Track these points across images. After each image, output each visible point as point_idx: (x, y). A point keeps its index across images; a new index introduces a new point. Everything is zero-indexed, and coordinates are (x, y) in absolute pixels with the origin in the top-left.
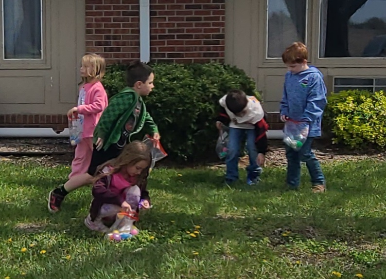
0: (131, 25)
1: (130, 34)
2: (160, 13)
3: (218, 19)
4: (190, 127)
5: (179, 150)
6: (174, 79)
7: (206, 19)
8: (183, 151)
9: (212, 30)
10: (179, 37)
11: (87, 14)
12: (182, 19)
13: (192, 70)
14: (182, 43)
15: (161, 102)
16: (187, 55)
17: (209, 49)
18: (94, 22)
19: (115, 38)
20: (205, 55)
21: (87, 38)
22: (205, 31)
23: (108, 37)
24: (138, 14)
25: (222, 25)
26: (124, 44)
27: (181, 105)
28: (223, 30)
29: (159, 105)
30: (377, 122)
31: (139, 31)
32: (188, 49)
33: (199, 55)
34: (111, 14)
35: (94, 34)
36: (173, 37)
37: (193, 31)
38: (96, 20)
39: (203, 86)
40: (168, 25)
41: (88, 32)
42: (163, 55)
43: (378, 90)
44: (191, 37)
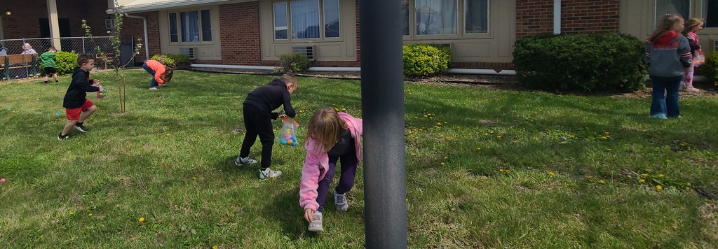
0: (548, 13)
1: (547, 18)
3: (614, 6)
4: (593, 71)
6: (581, 43)
7: (604, 7)
8: (588, 86)
9: (609, 13)
10: (582, 18)
11: (517, 8)
12: (586, 8)
13: (595, 38)
14: (585, 22)
16: (589, 29)
17: (606, 25)
18: (522, 12)
19: (536, 20)
20: (604, 28)
21: (517, 21)
22: (604, 14)
23: (531, 20)
25: (618, 9)
26: (542, 23)
27: (586, 58)
28: (618, 13)
31: (553, 16)
32: (590, 25)
33: (599, 29)
34: (534, 7)
35: (522, 19)
36: (578, 18)
37: (594, 14)
40: (574, 12)
41: (518, 18)
42: (571, 29)
44: (593, 18)
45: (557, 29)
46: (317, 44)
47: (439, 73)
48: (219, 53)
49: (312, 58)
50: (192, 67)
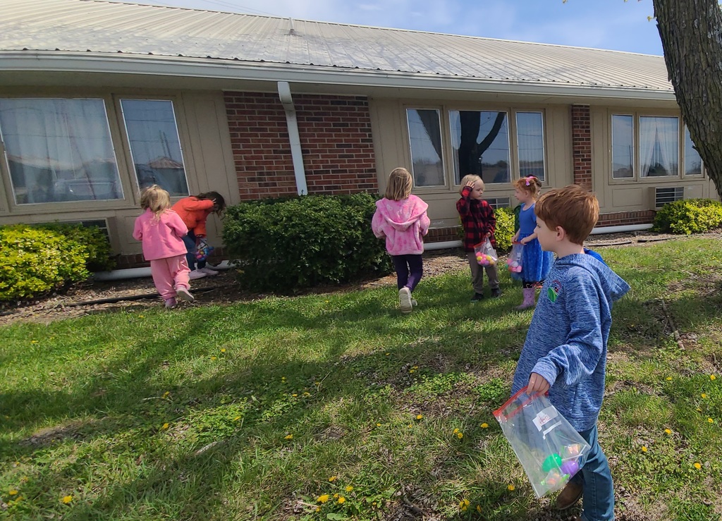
0: (284, 163)
1: (284, 170)
2: (313, 151)
3: (368, 156)
4: (339, 253)
5: (330, 274)
6: (321, 210)
7: (357, 156)
8: (335, 275)
9: (364, 166)
10: (333, 172)
11: (234, 152)
12: (335, 156)
13: (340, 201)
14: (337, 177)
15: (305, 233)
16: (343, 187)
17: (363, 181)
18: (243, 160)
19: (268, 174)
20: (360, 186)
21: (238, 174)
22: (358, 166)
23: (261, 174)
24: (290, 152)
25: (373, 161)
26: (279, 179)
27: (326, 234)
28: (374, 165)
29: (303, 236)
30: (500, 232)
31: (293, 168)
32: (344, 182)
33: (355, 186)
34: (262, 152)
35: (245, 171)
36: (328, 172)
37: (347, 166)
38: (246, 158)
39: (349, 214)
40: (322, 162)
41: (238, 169)
42: (321, 188)
43: (499, 207)
44: (346, 171)
45: (302, 186)
47: (66, 286)
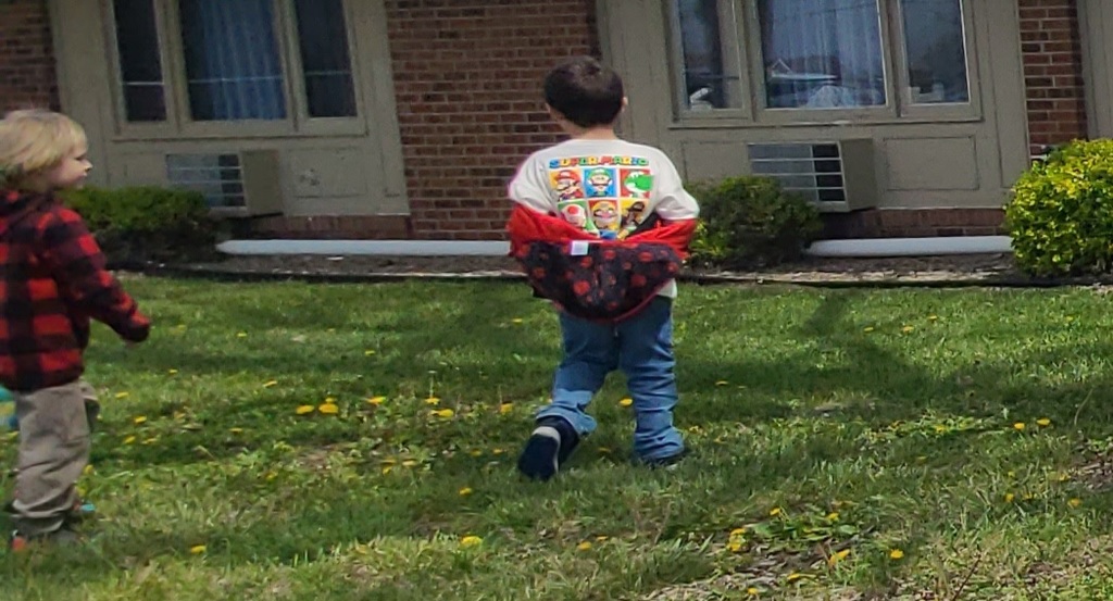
46: (876, 134)
48: (397, 182)
49: (839, 196)
50: (224, 256)
